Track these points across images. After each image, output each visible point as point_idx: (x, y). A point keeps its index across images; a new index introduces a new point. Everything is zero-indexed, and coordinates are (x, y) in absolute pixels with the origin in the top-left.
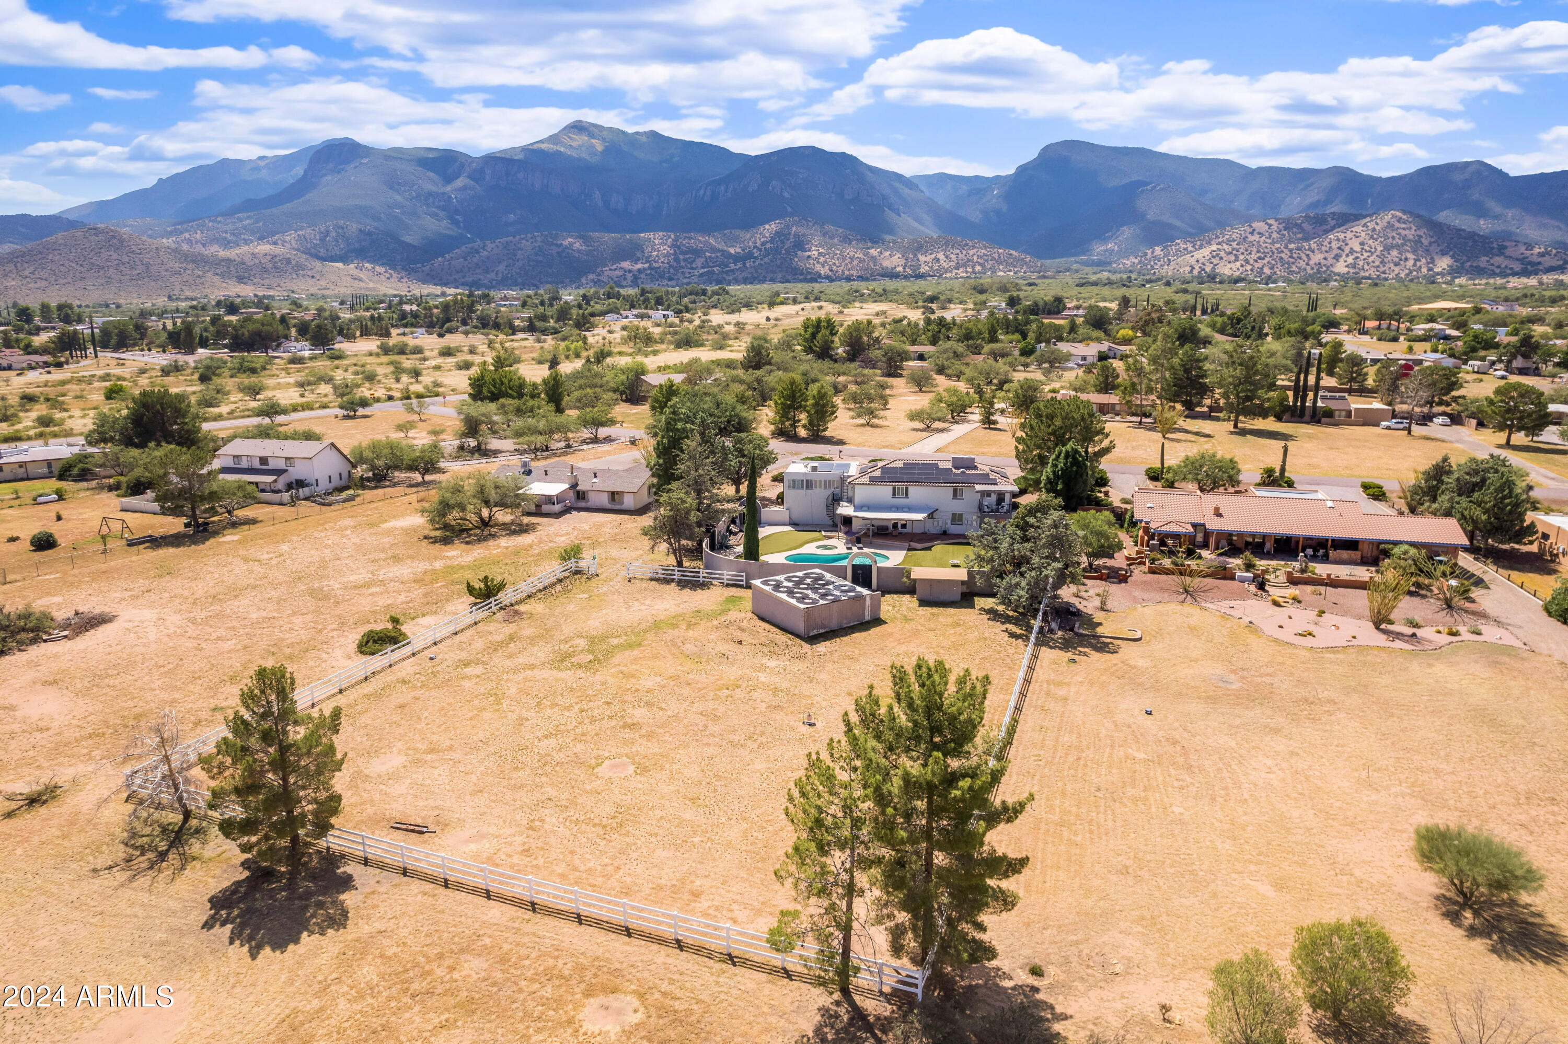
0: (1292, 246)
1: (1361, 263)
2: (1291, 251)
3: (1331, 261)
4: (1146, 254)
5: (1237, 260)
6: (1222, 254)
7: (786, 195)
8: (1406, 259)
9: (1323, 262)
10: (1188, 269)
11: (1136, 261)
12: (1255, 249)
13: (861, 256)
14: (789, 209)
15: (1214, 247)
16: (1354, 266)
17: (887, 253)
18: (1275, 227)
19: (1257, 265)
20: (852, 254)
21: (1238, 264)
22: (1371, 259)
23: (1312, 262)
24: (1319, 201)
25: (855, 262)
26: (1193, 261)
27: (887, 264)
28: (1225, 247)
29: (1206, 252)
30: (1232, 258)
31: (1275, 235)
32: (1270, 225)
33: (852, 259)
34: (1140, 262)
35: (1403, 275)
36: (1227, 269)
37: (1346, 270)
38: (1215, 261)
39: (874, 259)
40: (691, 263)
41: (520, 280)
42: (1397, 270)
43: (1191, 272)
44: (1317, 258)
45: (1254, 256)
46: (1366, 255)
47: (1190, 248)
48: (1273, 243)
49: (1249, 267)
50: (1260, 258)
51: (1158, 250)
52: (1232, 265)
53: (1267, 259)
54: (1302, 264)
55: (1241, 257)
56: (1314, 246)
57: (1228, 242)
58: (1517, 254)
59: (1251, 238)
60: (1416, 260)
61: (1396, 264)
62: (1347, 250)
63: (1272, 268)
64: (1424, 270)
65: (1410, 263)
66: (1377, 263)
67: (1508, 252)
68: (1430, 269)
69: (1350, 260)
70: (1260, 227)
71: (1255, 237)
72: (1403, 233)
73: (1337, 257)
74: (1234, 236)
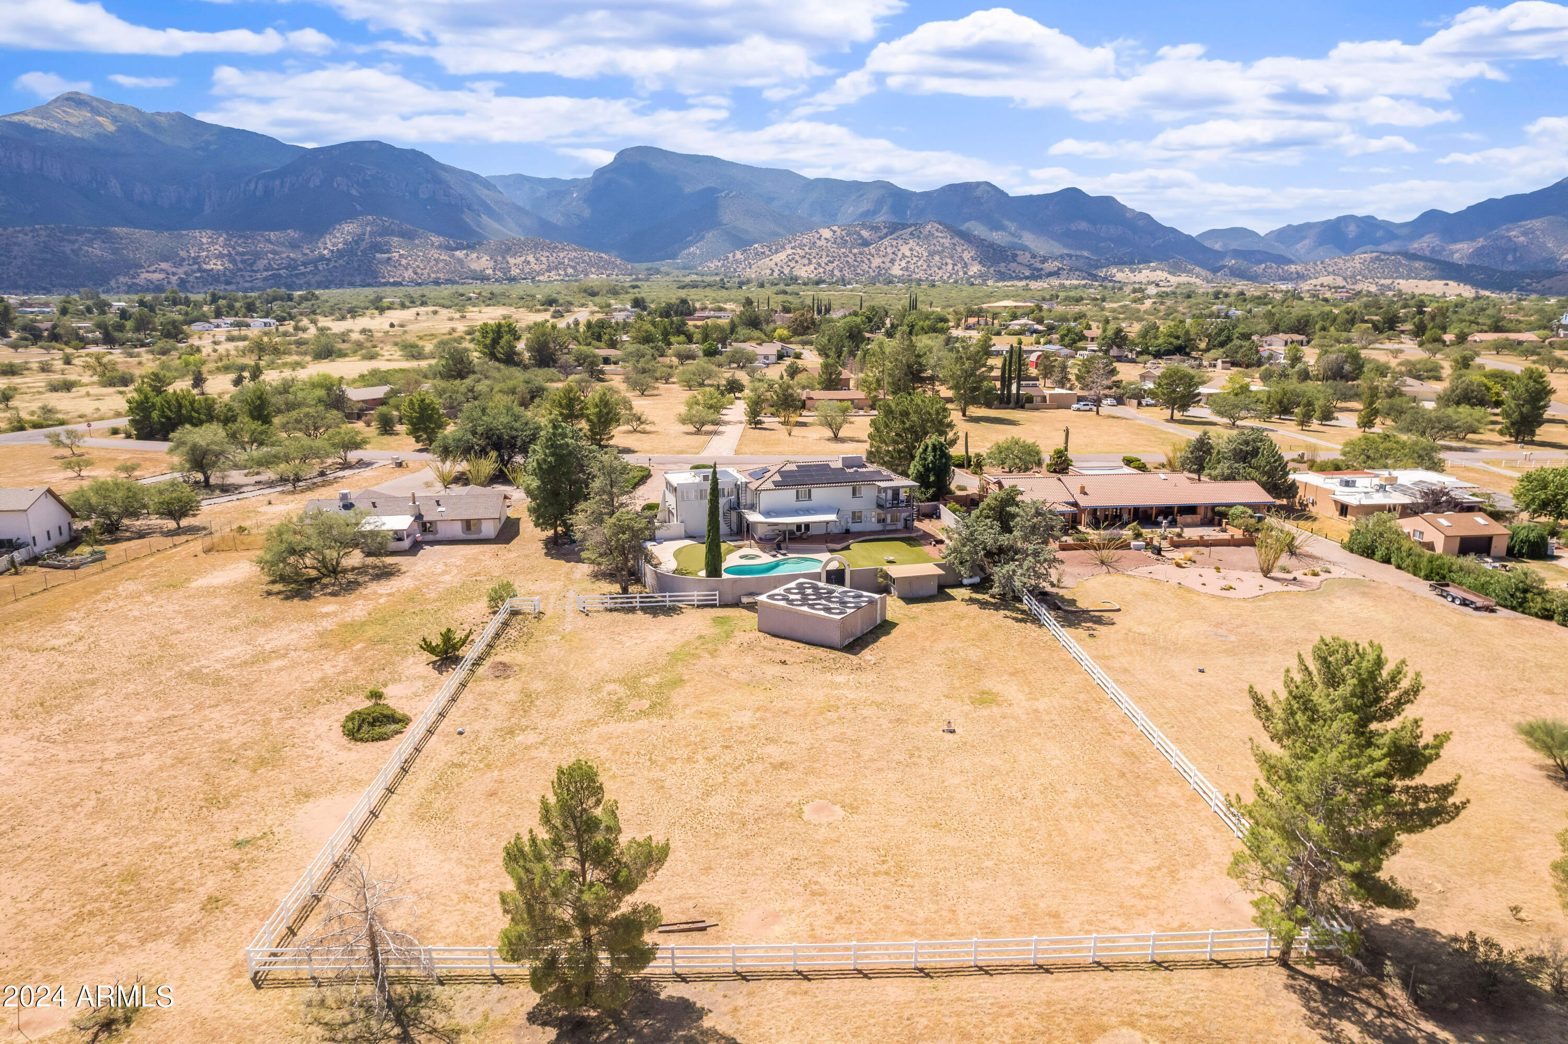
0: (855, 251)
1: (912, 267)
2: (855, 255)
3: (888, 265)
4: (728, 258)
5: (810, 263)
6: (797, 257)
7: (354, 192)
8: (946, 264)
9: (882, 265)
10: (769, 272)
11: (720, 264)
12: (824, 254)
13: (446, 258)
14: (359, 208)
15: (790, 251)
16: (906, 269)
17: (474, 255)
18: (838, 233)
19: (828, 268)
20: (436, 256)
21: (812, 267)
22: (919, 264)
23: (873, 266)
24: (868, 211)
25: (441, 265)
26: (772, 264)
27: (475, 266)
28: (799, 251)
29: (782, 256)
30: (807, 262)
31: (839, 240)
32: (834, 232)
33: (437, 261)
34: (723, 265)
35: (945, 278)
36: (803, 272)
37: (901, 273)
38: (792, 264)
39: (460, 261)
40: (251, 265)
41: (21, 282)
42: (940, 272)
43: (771, 275)
44: (876, 262)
45: (825, 260)
46: (915, 259)
47: (767, 252)
48: (839, 248)
49: (821, 270)
50: (830, 262)
51: (739, 255)
52: (807, 268)
53: (836, 263)
54: (865, 267)
55: (814, 261)
56: (873, 251)
57: (801, 246)
58: (1025, 261)
59: (819, 243)
60: (954, 265)
61: (940, 268)
62: (900, 255)
64: (961, 273)
65: (950, 267)
66: (925, 267)
67: (1019, 259)
68: (965, 273)
69: (903, 264)
70: (826, 233)
71: (822, 242)
72: (942, 241)
73: (892, 261)
74: (804, 241)
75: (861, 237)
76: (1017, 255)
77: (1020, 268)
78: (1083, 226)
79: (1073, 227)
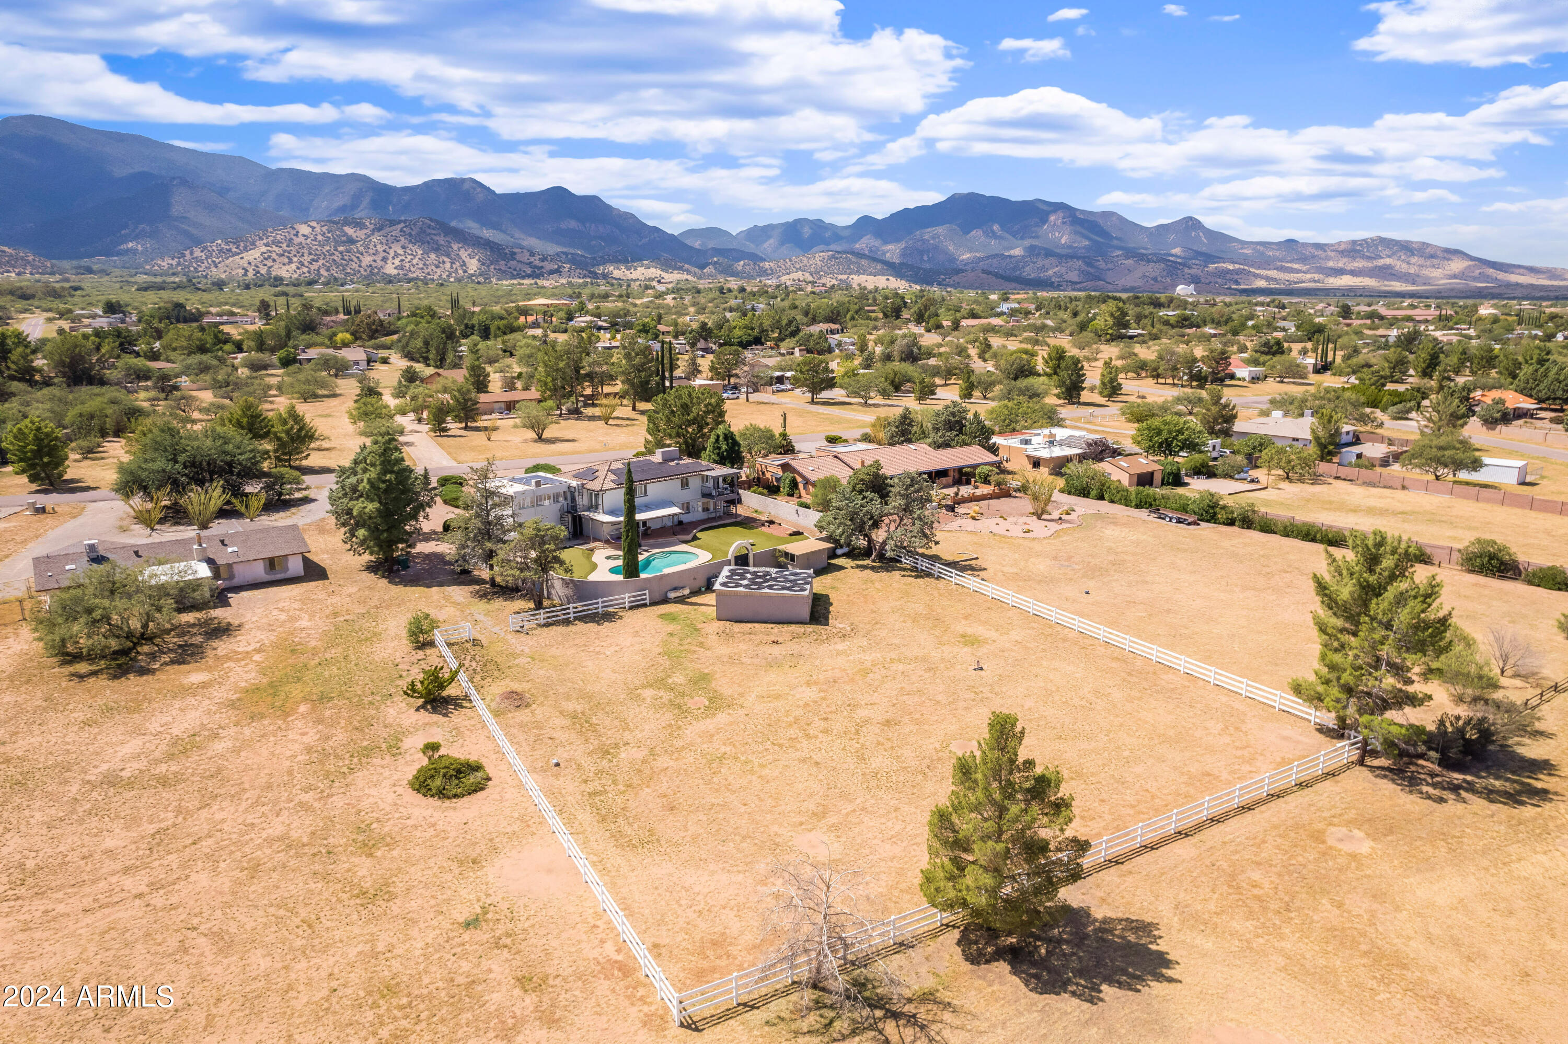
0: (341, 248)
1: (407, 265)
2: (341, 253)
3: (380, 263)
4: (183, 256)
5: (291, 262)
6: (274, 256)
8: (444, 262)
9: (374, 264)
10: (241, 272)
11: (174, 262)
12: (306, 251)
15: (264, 249)
16: (401, 267)
18: (318, 229)
19: (312, 267)
21: (293, 266)
22: (415, 262)
23: (363, 264)
24: (347, 206)
26: (244, 263)
28: (275, 248)
29: (254, 255)
30: (286, 260)
31: (320, 238)
32: (313, 228)
34: (179, 264)
35: (444, 276)
36: (286, 271)
37: (396, 271)
38: (269, 263)
42: (438, 271)
43: (245, 274)
44: (367, 260)
45: (307, 259)
46: (409, 257)
47: (234, 250)
48: (323, 246)
49: (305, 270)
50: (313, 260)
51: (198, 253)
52: (287, 267)
53: (321, 262)
54: (355, 266)
55: (295, 259)
56: (361, 249)
57: (277, 243)
58: (525, 259)
59: (297, 240)
60: (452, 263)
61: (437, 267)
62: (392, 254)
63: (328, 270)
64: (460, 272)
65: (448, 265)
66: (421, 266)
67: (518, 257)
68: (465, 272)
69: (397, 262)
70: (304, 229)
71: (301, 239)
72: (435, 238)
73: (384, 260)
74: (279, 237)
75: (346, 234)
76: (515, 253)
77: (520, 266)
78: (572, 224)
79: (564, 226)
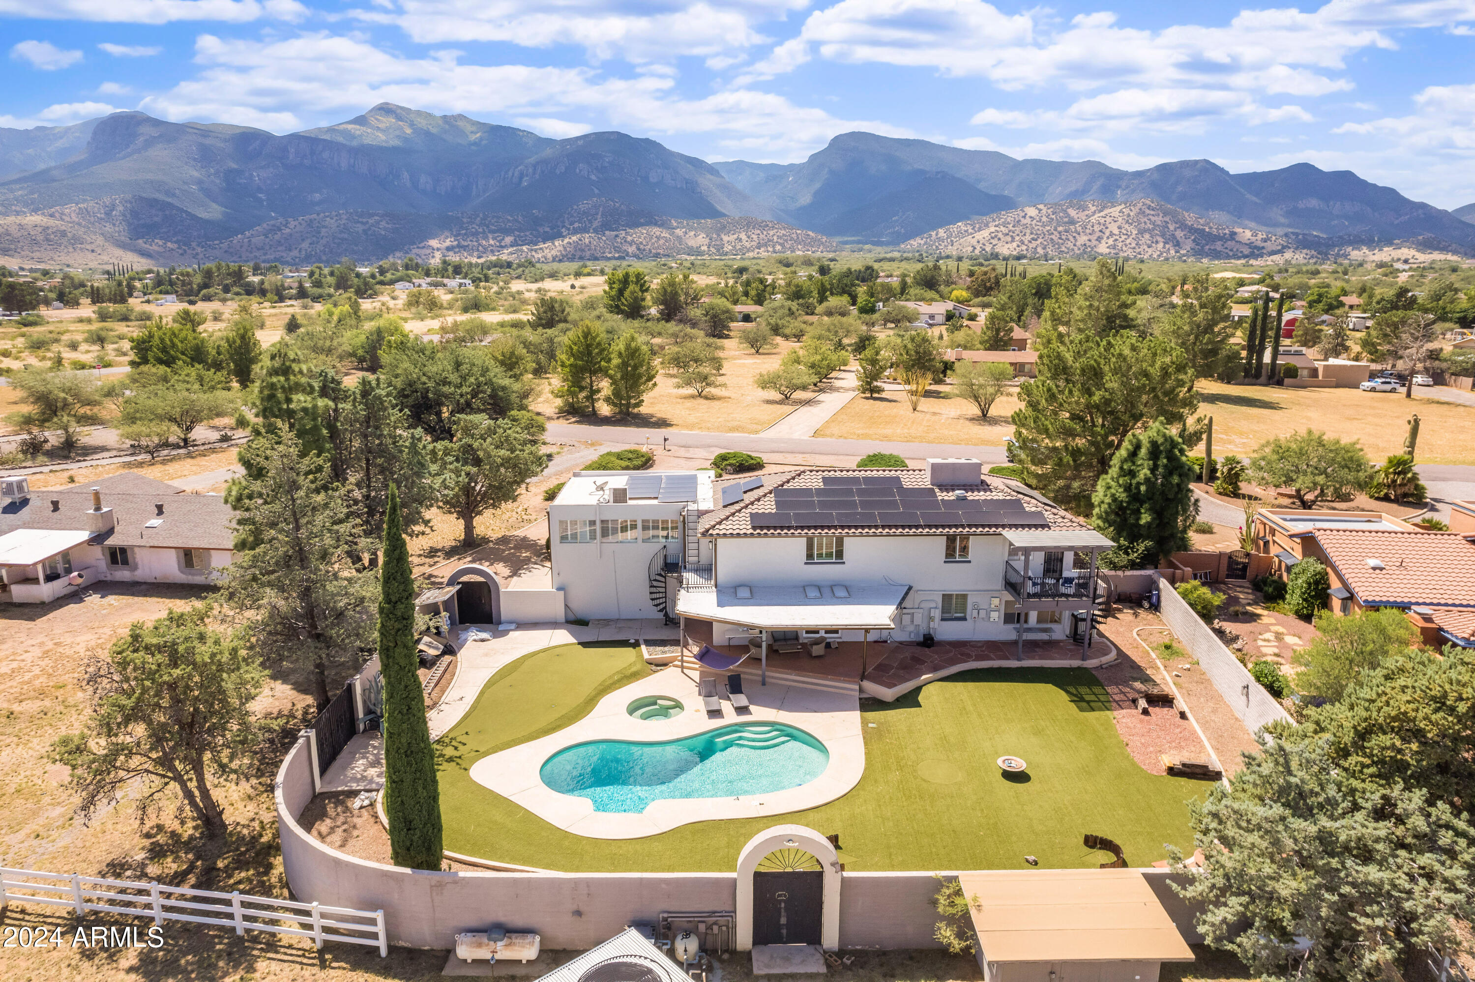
0: (1060, 229)
1: (1120, 245)
2: (1060, 233)
3: (1094, 243)
4: (931, 236)
5: (1013, 240)
6: (1000, 235)
7: (593, 177)
8: (1157, 242)
9: (1088, 243)
10: (971, 249)
11: (922, 242)
12: (1028, 231)
13: (667, 235)
14: (596, 191)
15: (993, 229)
16: (1114, 247)
17: (692, 233)
18: (1044, 212)
19: (1031, 246)
20: (658, 233)
21: (1015, 244)
22: (1128, 242)
23: (1078, 244)
24: (1077, 191)
25: (662, 242)
26: (974, 242)
27: (692, 243)
28: (1002, 229)
29: (985, 233)
30: (1010, 239)
31: (1044, 219)
32: (1040, 210)
33: (658, 238)
34: (926, 243)
35: (1155, 256)
36: (1005, 250)
37: (1108, 251)
38: (994, 242)
39: (679, 238)
40: (500, 241)
42: (1150, 251)
43: (972, 251)
44: (1082, 239)
45: (1028, 237)
46: (1124, 237)
47: (970, 231)
48: (1044, 226)
49: (1024, 248)
50: (1033, 239)
51: (941, 232)
52: (1009, 245)
53: (1040, 241)
54: (1070, 245)
55: (1017, 238)
56: (1079, 229)
57: (1005, 224)
58: (1245, 239)
59: (1024, 221)
60: (1165, 243)
61: (1149, 247)
62: (1107, 233)
63: (1044, 248)
65: (1160, 245)
66: (1133, 245)
67: (1238, 238)
69: (1111, 242)
70: (1032, 211)
71: (1028, 221)
72: (1153, 219)
73: (1099, 239)
74: (1009, 220)
75: (1068, 216)
76: (1235, 233)
77: (1238, 246)
78: (1313, 203)
79: (1301, 205)
